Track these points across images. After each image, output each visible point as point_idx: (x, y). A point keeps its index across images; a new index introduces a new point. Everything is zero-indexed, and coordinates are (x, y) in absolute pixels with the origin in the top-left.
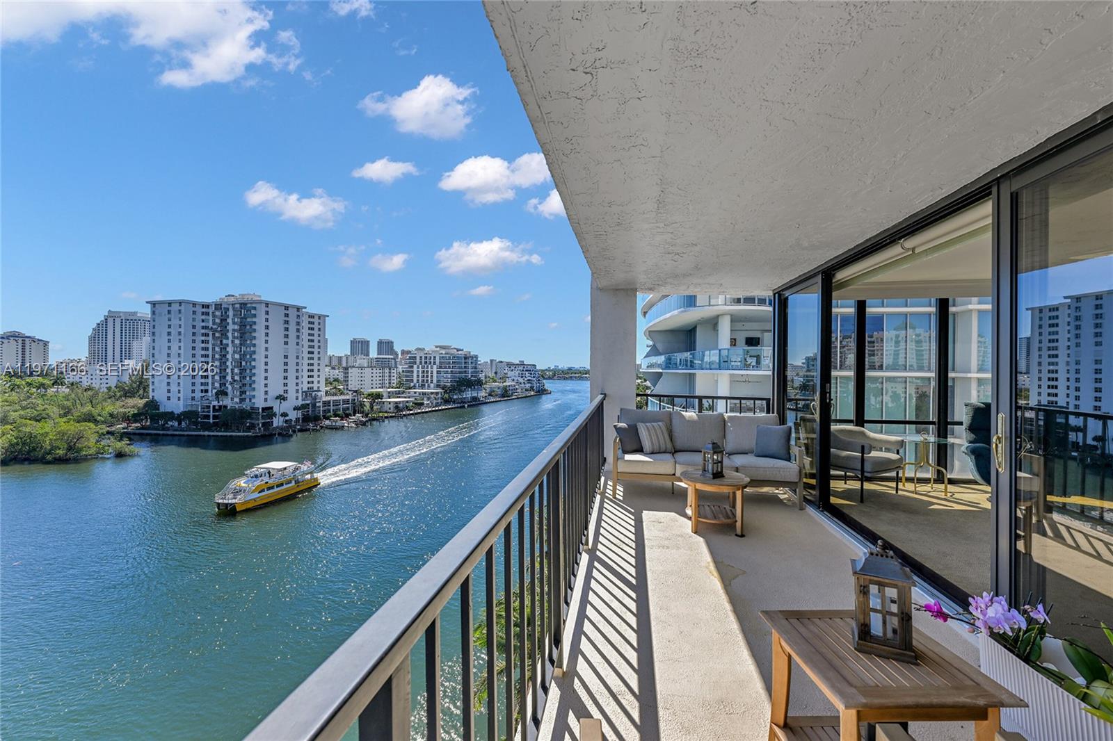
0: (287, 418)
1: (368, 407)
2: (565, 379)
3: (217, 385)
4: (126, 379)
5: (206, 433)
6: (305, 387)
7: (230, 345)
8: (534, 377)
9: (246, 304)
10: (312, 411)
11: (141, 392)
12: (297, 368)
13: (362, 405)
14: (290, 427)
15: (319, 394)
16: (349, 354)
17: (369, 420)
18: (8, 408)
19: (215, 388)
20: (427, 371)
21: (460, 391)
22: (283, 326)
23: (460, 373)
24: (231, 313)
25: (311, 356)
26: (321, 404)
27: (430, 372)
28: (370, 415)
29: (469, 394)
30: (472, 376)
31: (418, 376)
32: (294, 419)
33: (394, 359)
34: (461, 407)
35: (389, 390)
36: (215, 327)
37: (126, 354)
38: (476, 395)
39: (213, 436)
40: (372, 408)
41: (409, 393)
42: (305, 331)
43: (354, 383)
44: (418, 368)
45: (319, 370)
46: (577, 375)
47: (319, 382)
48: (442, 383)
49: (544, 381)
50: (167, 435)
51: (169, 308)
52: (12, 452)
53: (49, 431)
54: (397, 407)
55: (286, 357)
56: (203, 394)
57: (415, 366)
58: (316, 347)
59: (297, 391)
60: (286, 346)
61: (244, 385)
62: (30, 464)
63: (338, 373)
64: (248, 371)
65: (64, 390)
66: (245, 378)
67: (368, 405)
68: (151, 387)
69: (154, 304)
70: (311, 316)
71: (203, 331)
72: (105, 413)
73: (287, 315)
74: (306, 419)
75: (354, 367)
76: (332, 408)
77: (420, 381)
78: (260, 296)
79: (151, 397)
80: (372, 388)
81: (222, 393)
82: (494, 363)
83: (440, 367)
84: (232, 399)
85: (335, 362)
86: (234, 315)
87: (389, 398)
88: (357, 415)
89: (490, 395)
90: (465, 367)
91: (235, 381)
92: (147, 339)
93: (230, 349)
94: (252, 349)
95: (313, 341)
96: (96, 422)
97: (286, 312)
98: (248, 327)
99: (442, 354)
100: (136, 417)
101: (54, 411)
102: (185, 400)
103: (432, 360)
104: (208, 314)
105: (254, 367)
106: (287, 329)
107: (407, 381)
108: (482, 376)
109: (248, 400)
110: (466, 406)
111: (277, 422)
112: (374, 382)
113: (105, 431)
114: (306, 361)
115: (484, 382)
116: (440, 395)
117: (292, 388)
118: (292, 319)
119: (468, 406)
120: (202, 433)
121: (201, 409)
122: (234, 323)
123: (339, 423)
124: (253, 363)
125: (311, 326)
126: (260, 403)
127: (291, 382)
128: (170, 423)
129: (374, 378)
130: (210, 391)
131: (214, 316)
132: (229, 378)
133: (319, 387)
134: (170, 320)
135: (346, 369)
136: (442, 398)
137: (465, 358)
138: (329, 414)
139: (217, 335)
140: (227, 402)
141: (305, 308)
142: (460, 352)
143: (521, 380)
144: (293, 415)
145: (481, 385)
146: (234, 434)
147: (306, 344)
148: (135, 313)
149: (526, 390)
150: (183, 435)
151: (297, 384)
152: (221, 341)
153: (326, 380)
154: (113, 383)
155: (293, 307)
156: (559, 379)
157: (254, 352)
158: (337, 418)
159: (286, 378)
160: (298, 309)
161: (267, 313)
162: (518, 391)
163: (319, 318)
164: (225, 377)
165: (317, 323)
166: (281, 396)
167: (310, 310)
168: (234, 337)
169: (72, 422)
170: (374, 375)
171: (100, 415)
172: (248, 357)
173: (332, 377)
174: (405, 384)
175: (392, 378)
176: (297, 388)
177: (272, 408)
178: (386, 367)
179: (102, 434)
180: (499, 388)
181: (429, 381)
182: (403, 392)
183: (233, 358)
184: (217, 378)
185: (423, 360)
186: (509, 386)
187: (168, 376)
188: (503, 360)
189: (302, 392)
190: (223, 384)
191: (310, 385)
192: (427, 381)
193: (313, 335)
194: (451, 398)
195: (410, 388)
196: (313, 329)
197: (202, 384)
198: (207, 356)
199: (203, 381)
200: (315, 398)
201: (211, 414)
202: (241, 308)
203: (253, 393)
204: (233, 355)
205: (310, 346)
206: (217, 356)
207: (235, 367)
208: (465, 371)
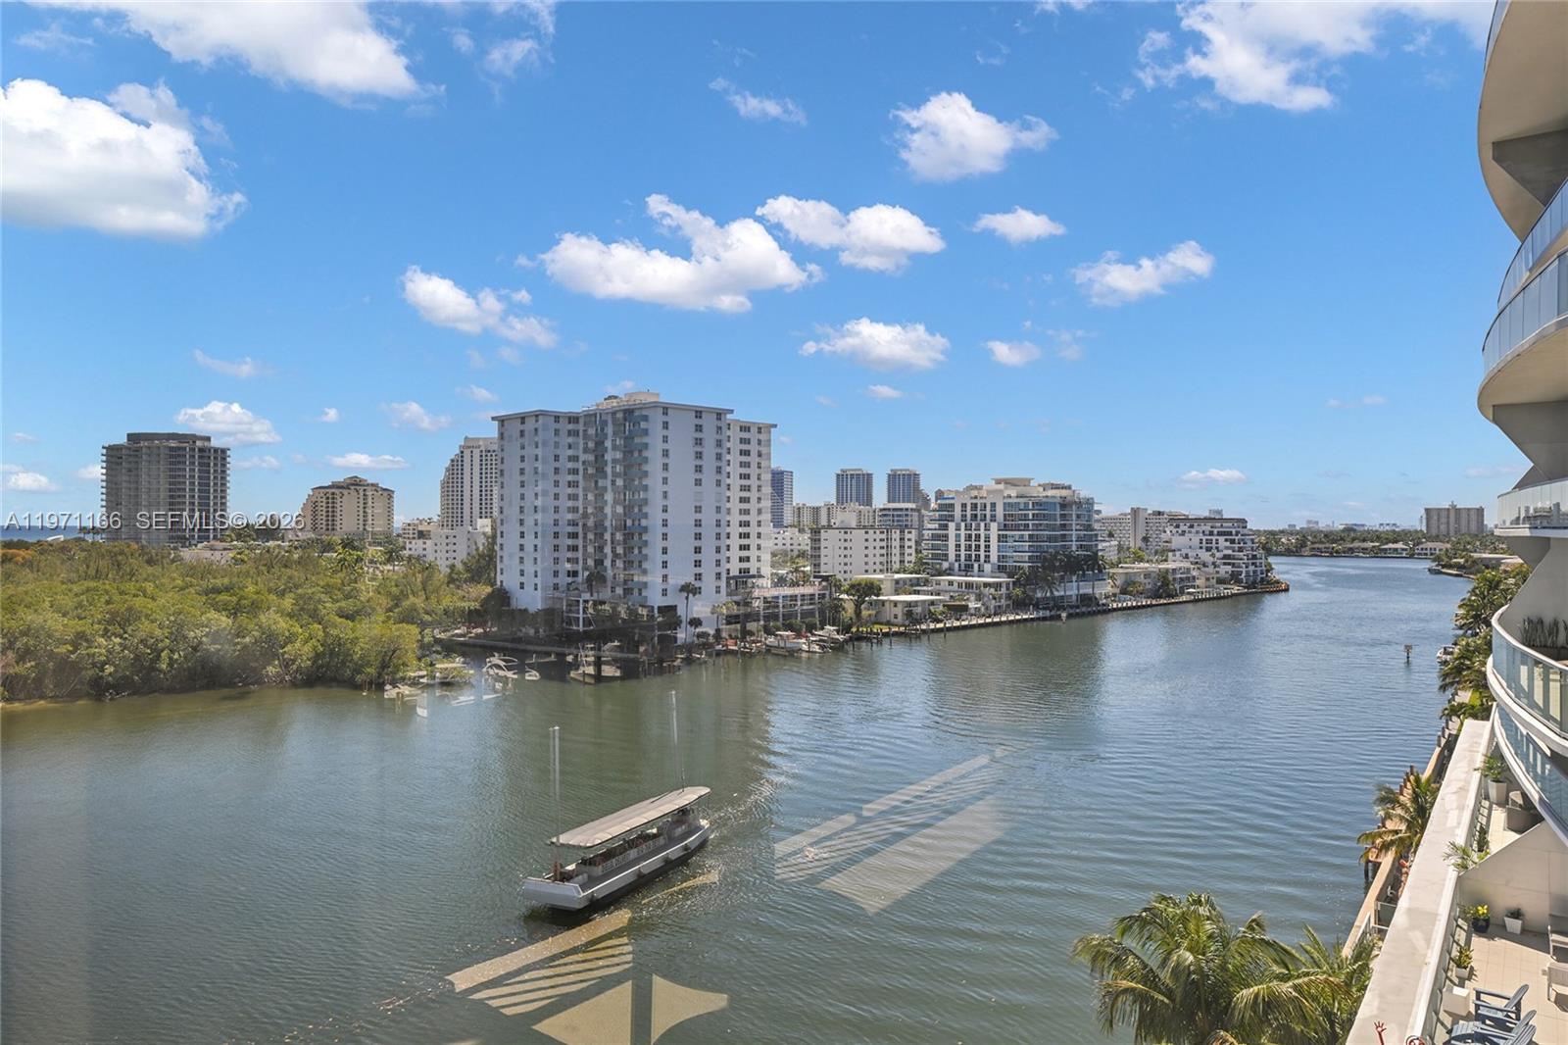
0: (700, 629)
1: (850, 611)
2: (1334, 554)
3: (591, 562)
4: (474, 551)
6: (735, 568)
7: (610, 488)
8: (1240, 550)
9: (633, 411)
11: (485, 573)
12: (720, 529)
13: (837, 607)
14: (704, 645)
15: (759, 582)
16: (834, 501)
17: (850, 639)
19: (587, 569)
20: (978, 537)
21: (1051, 582)
22: (692, 450)
23: (1050, 539)
24: (610, 430)
25: (744, 505)
26: (761, 602)
27: (982, 539)
28: (854, 630)
29: (1072, 589)
30: (1079, 546)
31: (958, 546)
32: (712, 632)
33: (918, 510)
34: (1051, 618)
35: (897, 576)
36: (587, 456)
38: (1090, 591)
41: (938, 583)
42: (735, 458)
43: (829, 563)
44: (958, 529)
45: (758, 535)
47: (759, 559)
48: (1010, 563)
49: (1271, 560)
51: (523, 427)
53: (367, 635)
54: (909, 614)
55: (698, 509)
56: (570, 580)
57: (952, 526)
59: (719, 576)
60: (698, 489)
61: (631, 563)
63: (805, 541)
64: (636, 537)
66: (632, 549)
67: (850, 607)
68: (499, 567)
69: (502, 421)
70: (745, 428)
71: (570, 465)
73: (699, 428)
74: (734, 631)
75: (833, 527)
76: (781, 610)
77: (963, 558)
78: (656, 393)
79: (498, 583)
80: (867, 571)
81: (597, 577)
82: (1142, 516)
83: (1006, 527)
84: (613, 590)
85: (807, 519)
86: (615, 433)
87: (897, 592)
88: (828, 627)
89: (1124, 592)
90: (1063, 526)
91: (616, 554)
93: (609, 497)
94: (642, 495)
95: (747, 477)
96: (422, 624)
97: (698, 422)
98: (636, 454)
99: (1010, 496)
100: (473, 617)
102: (544, 589)
103: (988, 512)
104: (576, 433)
105: (646, 529)
106: (699, 455)
107: (935, 557)
108: (1106, 547)
109: (636, 592)
110: (1064, 615)
111: (684, 635)
112: (870, 560)
113: (431, 639)
114: (735, 517)
115: (1110, 561)
116: (1004, 589)
117: (708, 570)
118: (709, 436)
119: (1070, 616)
121: (569, 605)
122: (615, 448)
123: (792, 643)
125: (745, 447)
126: (657, 600)
127: (708, 556)
128: (523, 629)
129: (870, 552)
130: (580, 572)
131: (586, 436)
132: (608, 549)
133: (759, 570)
134: (523, 448)
135: (816, 532)
136: (1009, 597)
137: (1060, 505)
138: (773, 623)
139: (590, 471)
140: (605, 595)
141: (731, 411)
142: (1049, 492)
143: (1205, 556)
144: (711, 624)
145: (1100, 570)
147: (736, 482)
149: (1220, 581)
151: (718, 563)
152: (596, 482)
153: (776, 553)
154: (460, 558)
155: (710, 410)
156: (1317, 553)
158: (789, 633)
159: (698, 550)
160: (720, 414)
161: (666, 425)
162: (1198, 582)
163: (760, 431)
164: (602, 548)
166: (689, 585)
168: (615, 475)
169: (389, 623)
170: (871, 544)
171: (427, 612)
172: (636, 510)
173: (792, 547)
174: (930, 566)
175: (908, 550)
176: (718, 570)
177: (673, 608)
178: (896, 528)
179: (429, 646)
180: (1147, 576)
181: (982, 558)
182: (926, 582)
183: (614, 512)
184: (590, 549)
185: (969, 513)
186: (1174, 570)
187: (522, 547)
188: (1162, 510)
189: (728, 579)
190: (599, 562)
191: (745, 565)
192: (978, 558)
193: (747, 464)
194: (1030, 598)
195: (940, 574)
196: (747, 453)
197: (568, 561)
198: (575, 510)
199: (570, 555)
200: (750, 591)
201: (581, 616)
202: (625, 419)
203: (645, 579)
204: (614, 507)
205: (742, 488)
206: (590, 510)
207: (617, 529)
208: (1064, 536)
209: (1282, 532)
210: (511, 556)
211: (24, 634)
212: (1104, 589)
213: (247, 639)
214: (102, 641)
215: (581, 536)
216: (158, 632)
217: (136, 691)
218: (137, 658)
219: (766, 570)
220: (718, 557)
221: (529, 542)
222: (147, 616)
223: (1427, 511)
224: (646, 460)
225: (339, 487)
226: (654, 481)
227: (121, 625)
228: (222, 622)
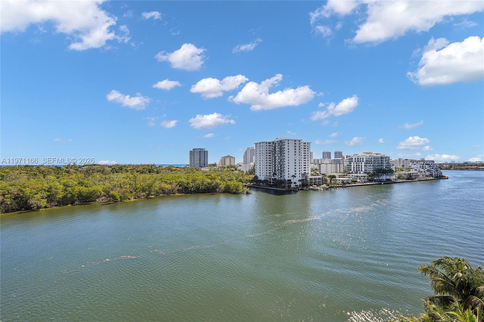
0: (296, 184)
2: (461, 169)
3: (273, 171)
4: (250, 169)
5: (270, 188)
6: (303, 172)
7: (277, 156)
8: (432, 168)
9: (281, 141)
10: (306, 182)
11: (254, 173)
12: (300, 164)
13: (326, 180)
14: (297, 188)
15: (308, 175)
16: (322, 158)
17: (329, 187)
20: (359, 166)
21: (378, 176)
22: (294, 148)
23: (378, 166)
24: (277, 145)
25: (305, 159)
26: (309, 179)
28: (330, 185)
29: (384, 177)
30: (386, 168)
31: (354, 168)
32: (299, 185)
33: (342, 160)
34: (379, 184)
35: (339, 174)
36: (272, 150)
38: (389, 178)
39: (272, 189)
41: (349, 176)
42: (303, 150)
43: (323, 171)
44: (354, 164)
47: (308, 170)
48: (367, 171)
49: (441, 171)
50: (260, 188)
51: (260, 145)
52: (225, 189)
53: (232, 184)
54: (343, 182)
55: (295, 160)
56: (269, 174)
57: (352, 163)
59: (300, 174)
60: (295, 156)
61: (281, 171)
62: (228, 193)
63: (317, 166)
64: (283, 166)
65: (237, 172)
66: (282, 168)
67: (329, 181)
68: (256, 171)
69: (256, 144)
70: (305, 143)
71: (269, 152)
72: (245, 179)
73: (295, 144)
74: (303, 185)
75: (323, 164)
76: (313, 181)
77: (355, 170)
78: (287, 138)
79: (256, 175)
80: (331, 173)
82: (402, 160)
83: (366, 163)
84: (278, 176)
85: (316, 162)
86: (278, 145)
87: (339, 178)
88: (324, 185)
89: (399, 178)
90: (381, 163)
91: (278, 169)
92: (255, 156)
93: (277, 158)
94: (284, 157)
95: (305, 153)
96: (243, 182)
97: (295, 142)
98: (282, 149)
99: (367, 156)
100: (251, 181)
101: (235, 178)
102: (265, 176)
103: (362, 160)
104: (270, 146)
105: (284, 164)
106: (295, 149)
107: (348, 170)
108: (393, 168)
109: (283, 177)
110: (383, 183)
111: (293, 185)
112: (332, 170)
114: (303, 162)
115: (394, 170)
116: (366, 177)
117: (298, 173)
118: (297, 145)
119: (384, 184)
121: (269, 179)
122: (278, 148)
123: (316, 188)
124: (284, 163)
125: (305, 147)
126: (287, 178)
127: (297, 170)
128: (261, 184)
129: (332, 169)
130: (271, 173)
131: (272, 146)
132: (277, 168)
133: (308, 173)
134: (260, 149)
135: (320, 164)
136: (367, 179)
137: (381, 158)
138: (312, 184)
139: (273, 153)
140: (276, 177)
141: (302, 140)
142: (378, 155)
143: (422, 170)
144: (298, 183)
145: (392, 173)
146: (278, 189)
147: (303, 154)
149: (426, 176)
150: (264, 188)
151: (300, 171)
152: (274, 155)
153: (312, 169)
154: (248, 170)
155: (297, 140)
156: (456, 169)
157: (284, 159)
158: (316, 186)
160: (299, 141)
161: (288, 143)
162: (420, 176)
163: (308, 144)
164: (275, 168)
166: (294, 175)
167: (304, 141)
168: (278, 154)
169: (237, 182)
170: (332, 167)
172: (282, 160)
173: (314, 168)
174: (347, 171)
176: (300, 172)
177: (291, 180)
178: (338, 163)
179: (244, 186)
180: (405, 174)
181: (360, 170)
182: (346, 175)
183: (278, 161)
184: (273, 168)
185: (357, 160)
186: (413, 173)
188: (407, 159)
189: (302, 174)
190: (275, 171)
191: (305, 171)
192: (359, 170)
193: (305, 151)
194: (373, 179)
195: (350, 174)
196: (305, 148)
197: (269, 170)
198: (270, 161)
199: (269, 169)
200: (306, 177)
201: (272, 181)
202: (280, 143)
203: (284, 174)
204: (278, 160)
205: (304, 156)
206: (273, 161)
207: (279, 164)
208: (382, 165)
209: (444, 164)
210: (258, 170)
211: (180, 182)
212: (393, 178)
213: (214, 184)
214: (191, 184)
215: (271, 166)
216: (200, 183)
217: (197, 193)
218: (197, 187)
220: (300, 170)
221: (261, 167)
224: (284, 150)
226: (286, 155)
227: (194, 181)
228: (209, 181)
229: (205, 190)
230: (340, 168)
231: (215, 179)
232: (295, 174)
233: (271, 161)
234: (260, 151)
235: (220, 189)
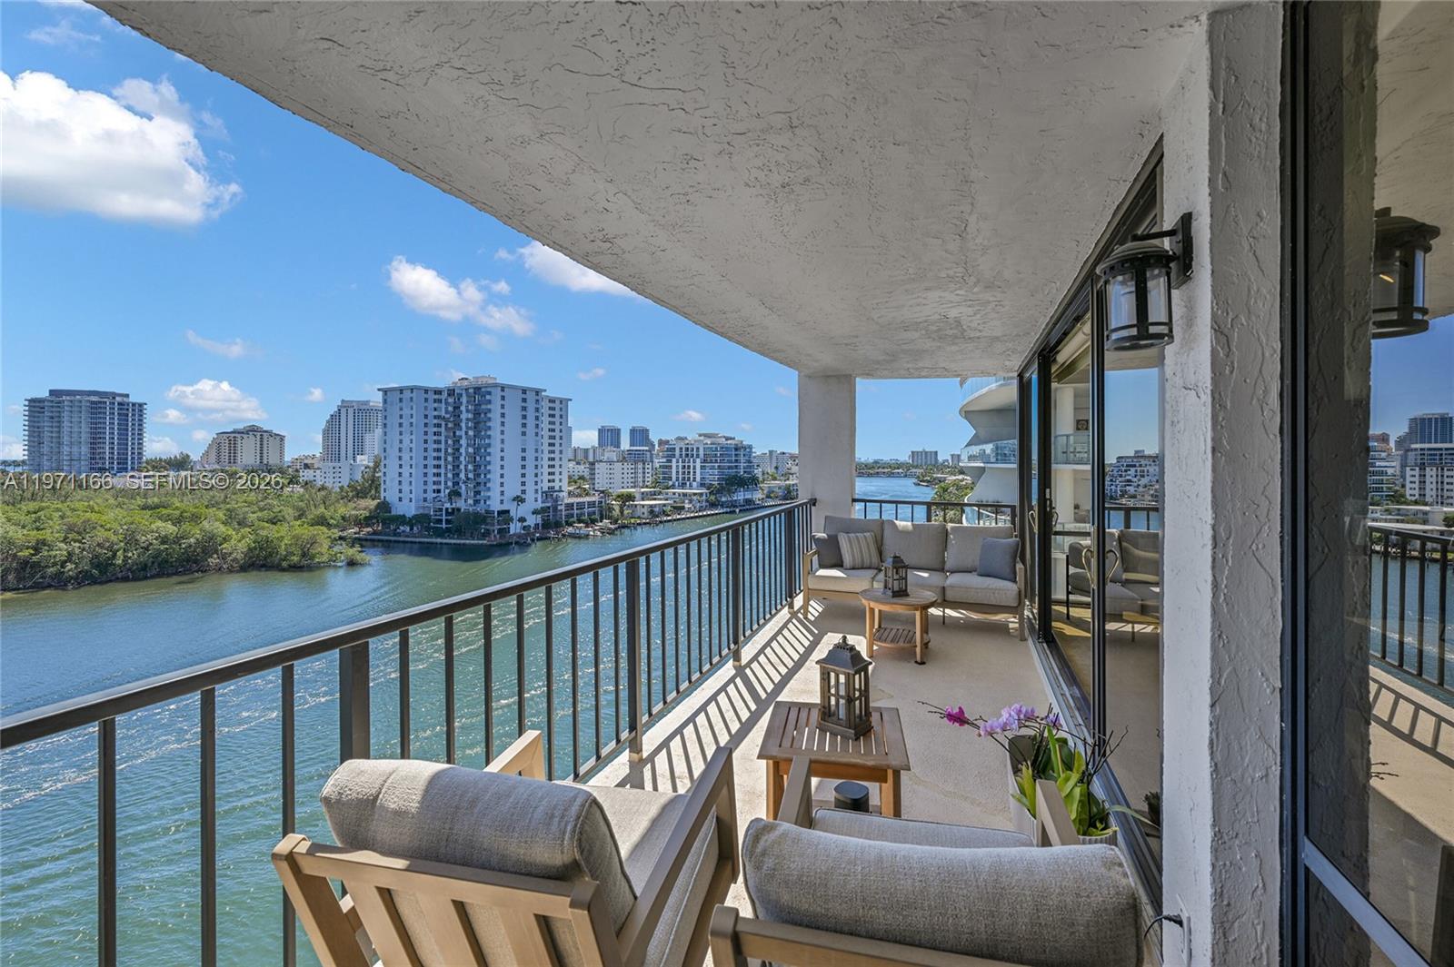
0: (525, 524)
1: (617, 511)
2: (870, 475)
3: (450, 484)
4: (359, 477)
5: (439, 540)
6: (545, 486)
7: (464, 437)
9: (480, 388)
10: (554, 516)
11: (373, 492)
12: (537, 463)
13: (610, 509)
15: (561, 494)
16: (597, 445)
17: (619, 527)
18: (247, 509)
19: (447, 488)
20: (689, 467)
21: (730, 492)
22: (519, 413)
23: (730, 468)
24: (464, 399)
25: (551, 448)
26: (563, 507)
27: (692, 468)
28: (620, 522)
29: (740, 496)
30: (745, 472)
31: (678, 472)
32: (533, 526)
33: (650, 451)
34: (731, 512)
35: (643, 490)
36: (448, 416)
37: (359, 449)
38: (751, 497)
39: (446, 544)
40: (622, 512)
41: (667, 494)
42: (546, 419)
43: (601, 483)
44: (678, 462)
45: (560, 466)
46: (886, 470)
47: (560, 480)
48: (708, 482)
50: (398, 542)
51: (401, 396)
52: (251, 558)
53: (285, 535)
54: (652, 512)
55: (524, 450)
56: (435, 495)
57: (674, 460)
58: (558, 438)
59: (536, 491)
60: (524, 437)
61: (479, 484)
62: (266, 570)
63: (583, 469)
64: (483, 468)
65: (299, 490)
66: (479, 475)
67: (617, 508)
68: (383, 487)
69: (385, 391)
70: (552, 401)
71: (436, 421)
72: (338, 516)
73: (524, 400)
74: (546, 525)
75: (601, 461)
76: (576, 511)
77: (680, 479)
78: (495, 379)
79: (382, 498)
80: (622, 488)
81: (455, 494)
82: (774, 454)
83: (705, 461)
84: (466, 501)
85: (580, 456)
86: (467, 402)
87: (643, 500)
88: (605, 521)
89: (768, 497)
90: (736, 461)
91: (468, 479)
92: (379, 431)
93: (463, 442)
94: (487, 441)
95: (553, 430)
96: (329, 526)
97: (524, 396)
98: (483, 415)
99: (707, 444)
100: (367, 521)
101: (289, 512)
102: (417, 501)
103: (695, 453)
104: (440, 401)
105: (489, 463)
106: (524, 417)
107: (664, 479)
108: (758, 472)
109: (482, 502)
110: (737, 510)
111: (515, 528)
112: (625, 481)
113: (337, 536)
114: (546, 456)
115: (761, 479)
116: (704, 497)
117: (530, 488)
118: (531, 405)
119: (740, 511)
120: (434, 540)
121: (435, 512)
122: (468, 411)
123: (584, 531)
124: (488, 458)
125: (552, 412)
126: (495, 506)
127: (530, 479)
128: (402, 528)
129: (625, 476)
130: (442, 491)
131: (447, 403)
132: (462, 476)
133: (560, 487)
134: (401, 409)
135: (593, 464)
136: (707, 501)
137: (736, 449)
138: (572, 520)
139: (450, 426)
140: (460, 504)
141: (545, 391)
142: (729, 442)
144: (532, 521)
145: (756, 485)
146: (468, 542)
147: (546, 433)
148: (368, 402)
150: (415, 543)
151: (536, 483)
152: (454, 433)
153: (570, 477)
154: (345, 483)
155: (532, 390)
156: (862, 475)
157: (489, 445)
158: (582, 525)
159: (523, 475)
160: (538, 392)
161: (503, 398)
163: (561, 402)
164: (458, 475)
165: (559, 408)
166: (518, 497)
167: (550, 393)
168: (467, 428)
169: (305, 526)
170: (625, 471)
171: (332, 518)
172: (483, 450)
173: (576, 473)
174: (662, 482)
175: (647, 475)
176: (536, 487)
177: (508, 511)
178: (639, 461)
179: (335, 540)
180: (780, 488)
181: (692, 479)
182: (660, 493)
183: (467, 452)
184: (450, 475)
185: (684, 453)
187: (400, 474)
188: (785, 451)
189: (542, 493)
190: (456, 484)
191: (551, 484)
192: (689, 479)
193: (554, 423)
194: (719, 501)
195: (668, 489)
196: (553, 416)
197: (434, 483)
198: (439, 450)
199: (435, 479)
200: (556, 500)
201: (444, 518)
202: (475, 393)
203: (489, 494)
204: (466, 449)
205: (551, 437)
206: (450, 450)
207: (469, 462)
208: (736, 466)
210: (392, 480)
212: (758, 496)
213: (192, 540)
214: (61, 545)
215: (443, 467)
216: (114, 538)
217: (95, 581)
218: (96, 558)
219: (566, 488)
221: (406, 471)
222: (102, 526)
223: (913, 452)
224: (490, 419)
225: (239, 433)
226: (495, 433)
227: (79, 533)
228: (169, 529)
229: (144, 567)
230: (644, 473)
231: (196, 518)
232: (524, 492)
233: (443, 450)
234: (401, 417)
235: (224, 557)
